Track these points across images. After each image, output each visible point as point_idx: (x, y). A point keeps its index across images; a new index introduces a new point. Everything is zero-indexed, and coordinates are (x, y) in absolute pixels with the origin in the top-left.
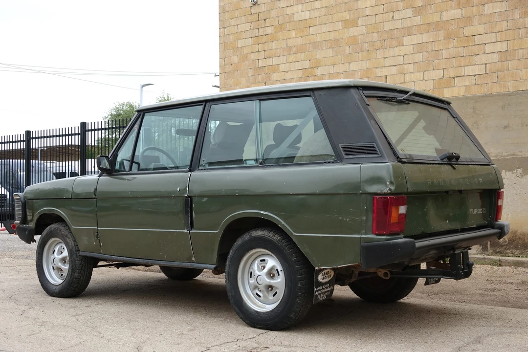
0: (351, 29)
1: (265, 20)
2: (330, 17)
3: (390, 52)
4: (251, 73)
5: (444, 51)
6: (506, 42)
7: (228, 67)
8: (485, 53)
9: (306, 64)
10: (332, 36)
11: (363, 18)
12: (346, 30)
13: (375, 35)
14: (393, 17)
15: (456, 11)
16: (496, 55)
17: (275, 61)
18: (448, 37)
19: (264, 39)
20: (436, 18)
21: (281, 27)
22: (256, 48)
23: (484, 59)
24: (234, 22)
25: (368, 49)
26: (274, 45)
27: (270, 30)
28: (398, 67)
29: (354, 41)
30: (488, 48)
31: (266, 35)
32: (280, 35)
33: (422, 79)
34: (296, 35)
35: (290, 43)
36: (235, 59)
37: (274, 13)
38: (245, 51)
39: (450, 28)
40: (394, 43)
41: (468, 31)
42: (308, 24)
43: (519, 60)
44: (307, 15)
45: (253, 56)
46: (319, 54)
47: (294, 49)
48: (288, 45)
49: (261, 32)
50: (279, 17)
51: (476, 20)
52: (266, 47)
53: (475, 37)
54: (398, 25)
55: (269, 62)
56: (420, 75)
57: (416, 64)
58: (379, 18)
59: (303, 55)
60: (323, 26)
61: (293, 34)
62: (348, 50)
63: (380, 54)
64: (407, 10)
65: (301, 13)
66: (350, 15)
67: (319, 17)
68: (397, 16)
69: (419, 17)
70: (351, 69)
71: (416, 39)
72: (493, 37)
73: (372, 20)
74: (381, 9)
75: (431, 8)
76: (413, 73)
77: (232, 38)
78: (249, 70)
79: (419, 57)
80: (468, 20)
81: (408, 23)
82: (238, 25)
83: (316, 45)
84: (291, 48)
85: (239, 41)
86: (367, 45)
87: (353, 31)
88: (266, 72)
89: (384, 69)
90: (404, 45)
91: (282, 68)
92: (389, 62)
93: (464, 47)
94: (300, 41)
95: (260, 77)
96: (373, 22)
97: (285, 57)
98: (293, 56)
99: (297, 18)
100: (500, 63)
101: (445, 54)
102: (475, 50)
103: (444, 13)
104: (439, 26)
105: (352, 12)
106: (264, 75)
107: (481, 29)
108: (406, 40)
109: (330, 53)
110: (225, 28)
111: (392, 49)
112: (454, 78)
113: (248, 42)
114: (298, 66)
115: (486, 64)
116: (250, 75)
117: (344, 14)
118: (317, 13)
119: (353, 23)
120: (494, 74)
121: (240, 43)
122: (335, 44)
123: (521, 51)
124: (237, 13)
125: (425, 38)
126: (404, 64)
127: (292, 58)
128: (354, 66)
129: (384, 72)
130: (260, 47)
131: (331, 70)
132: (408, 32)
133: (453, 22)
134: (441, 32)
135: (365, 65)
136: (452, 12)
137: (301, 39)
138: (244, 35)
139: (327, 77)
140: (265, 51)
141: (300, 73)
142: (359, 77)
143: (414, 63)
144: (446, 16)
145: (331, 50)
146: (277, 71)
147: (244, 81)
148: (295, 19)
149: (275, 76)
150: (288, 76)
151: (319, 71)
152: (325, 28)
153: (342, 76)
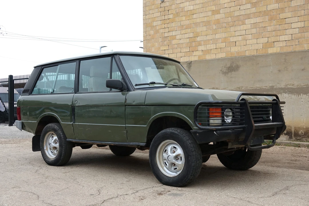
0: (216, 15)
1: (168, 11)
2: (205, 9)
3: (238, 28)
4: (160, 40)
5: (268, 28)
6: (304, 22)
7: (148, 36)
8: (291, 28)
9: (191, 35)
10: (205, 19)
11: (223, 9)
12: (213, 16)
13: (230, 18)
14: (240, 8)
15: (276, 5)
16: (298, 29)
17: (174, 33)
18: (271, 20)
19: (168, 21)
20: (264, 9)
21: (177, 14)
22: (163, 26)
23: (291, 31)
24: (151, 12)
25: (226, 26)
26: (173, 25)
27: (171, 16)
28: (242, 36)
29: (218, 22)
30: (293, 26)
31: (169, 19)
32: (177, 19)
33: (256, 43)
35: (182, 23)
36: (152, 32)
37: (173, 7)
38: (158, 28)
39: (272, 14)
40: (240, 23)
41: (282, 16)
42: (192, 13)
44: (191, 8)
45: (162, 31)
46: (199, 30)
47: (185, 27)
48: (181, 25)
49: (166, 17)
50: (176, 9)
51: (287, 10)
52: (169, 26)
53: (286, 19)
54: (243, 13)
55: (171, 34)
56: (255, 41)
57: (252, 35)
58: (232, 9)
59: (189, 30)
61: (184, 18)
62: (214, 27)
63: (232, 29)
64: (247, 4)
65: (188, 6)
66: (216, 7)
67: (199, 9)
68: (242, 8)
69: (254, 8)
70: (216, 38)
71: (253, 21)
72: (296, 19)
73: (228, 10)
74: (233, 4)
75: (261, 3)
76: (251, 39)
77: (150, 20)
78: (160, 38)
79: (254, 31)
80: (282, 10)
81: (248, 12)
82: (153, 14)
83: (197, 24)
84: (183, 26)
85: (154, 22)
86: (225, 24)
87: (217, 17)
88: (169, 40)
89: (235, 38)
90: (246, 24)
91: (178, 37)
92: (237, 33)
93: (280, 25)
94: (187, 22)
95: (166, 42)
96: (229, 11)
97: (180, 31)
98: (184, 30)
99: (186, 9)
100: (300, 34)
101: (269, 29)
102: (286, 26)
103: (269, 6)
104: (266, 13)
105: (217, 6)
106: (168, 41)
107: (289, 15)
108: (247, 21)
109: (204, 28)
110: (146, 15)
111: (239, 26)
112: (274, 42)
113: (159, 23)
114: (187, 36)
115: (292, 34)
116: (160, 41)
117: (212, 7)
118: (197, 7)
119: (217, 12)
120: (297, 40)
121: (155, 24)
122: (207, 23)
124: (153, 7)
125: (258, 20)
126: (246, 34)
127: (183, 32)
128: (218, 36)
129: (235, 39)
130: (166, 26)
131: (205, 38)
132: (248, 16)
133: (273, 11)
134: (267, 17)
135: (223, 35)
136: (273, 5)
137: (189, 21)
138: (157, 19)
139: (202, 42)
140: (168, 28)
141: (188, 40)
142: (221, 42)
143: (251, 34)
144: (270, 7)
145: (205, 27)
146: (175, 39)
147: (156, 44)
148: (185, 10)
149: (174, 42)
150: (181, 41)
151: (198, 39)
152: (202, 15)
153: (211, 42)
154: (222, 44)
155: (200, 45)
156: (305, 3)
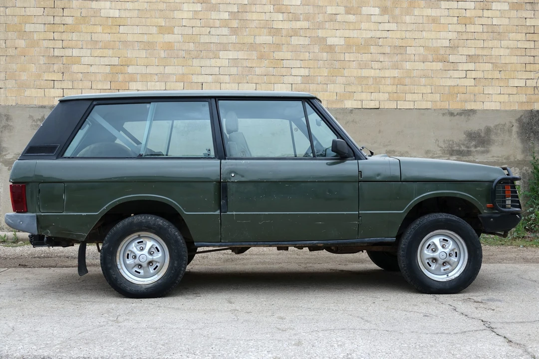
0: (166, 35)
1: (63, 9)
2: (144, 20)
3: (207, 62)
4: (42, 60)
6: (308, 69)
7: (10, 50)
8: (291, 75)
9: (115, 61)
10: (145, 38)
11: (180, 28)
12: (161, 35)
13: (192, 44)
14: (209, 32)
15: (267, 37)
16: (300, 77)
17: (76, 53)
18: (261, 57)
19: (62, 28)
20: (250, 40)
21: (84, 19)
22: (51, 36)
23: (290, 79)
25: (184, 56)
26: (75, 36)
27: (69, 20)
28: (214, 76)
29: (169, 47)
30: (294, 72)
31: (64, 24)
32: (83, 28)
34: (103, 30)
35: (95, 37)
36: (22, 43)
38: (36, 36)
39: (263, 50)
40: (211, 55)
41: (278, 55)
42: (117, 23)
43: (318, 84)
44: (116, 13)
45: (46, 44)
46: (130, 54)
47: (101, 44)
48: (93, 39)
49: (57, 20)
50: (81, 9)
51: (284, 48)
52: (64, 36)
53: (283, 61)
54: (215, 39)
55: (68, 52)
56: (235, 86)
57: (231, 76)
58: (196, 31)
59: (110, 52)
60: (135, 27)
61: (99, 29)
62: (163, 54)
63: (196, 62)
64: (223, 28)
65: (108, 10)
66: (165, 22)
67: (131, 18)
68: (213, 31)
69: (235, 36)
70: (166, 72)
71: (232, 55)
72: (298, 64)
73: (190, 31)
74: (198, 23)
75: (246, 31)
76: (229, 83)
77: (16, 20)
78: (41, 57)
79: (234, 71)
80: (278, 46)
81: (224, 40)
82: (25, 8)
83: (126, 44)
84: (96, 42)
85: (27, 25)
86: (183, 53)
87: (168, 38)
88: (64, 62)
89: (200, 77)
90: (220, 58)
91: (85, 60)
92: (205, 71)
93: (274, 68)
94: (107, 37)
95: (56, 67)
96: (190, 33)
97: (89, 50)
98: (99, 51)
99: (103, 13)
100: (303, 85)
101: (258, 71)
102: (284, 71)
103: (257, 37)
104: (252, 47)
105: (167, 20)
106: (61, 65)
107: (288, 55)
108: (222, 54)
109: (143, 54)
110: (7, 8)
111: (208, 60)
113: (41, 28)
114: (105, 61)
115: (292, 84)
117: (159, 20)
118: (128, 14)
119: (170, 30)
121: (29, 28)
122: (149, 46)
123: (319, 78)
125: (240, 55)
126: (220, 74)
127: (98, 52)
128: (168, 70)
129: (201, 79)
130: (56, 36)
131: (143, 70)
132: (224, 47)
133: (265, 46)
134: (254, 53)
135: (180, 70)
136: (264, 37)
137: (109, 36)
138: (35, 20)
139: (139, 77)
140: (63, 41)
141: (108, 69)
142: (174, 81)
143: (229, 75)
144: (259, 40)
145: (145, 51)
146: (79, 63)
147: (33, 68)
148: (102, 15)
149: (75, 68)
150: (93, 69)
151: (130, 70)
152: (137, 30)
153: (156, 77)
154: (178, 84)
155: (133, 80)
156: (311, 43)
